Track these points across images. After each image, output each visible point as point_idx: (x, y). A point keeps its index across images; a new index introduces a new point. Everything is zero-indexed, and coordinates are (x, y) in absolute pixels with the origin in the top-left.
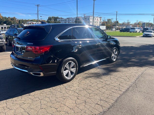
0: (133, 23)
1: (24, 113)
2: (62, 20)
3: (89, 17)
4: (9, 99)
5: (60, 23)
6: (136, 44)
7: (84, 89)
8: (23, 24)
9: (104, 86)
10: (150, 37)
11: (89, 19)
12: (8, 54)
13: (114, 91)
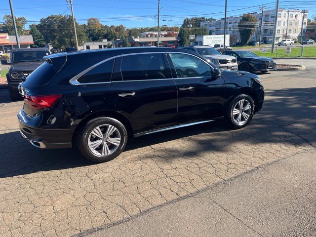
2: (211, 23)
8: (133, 37)
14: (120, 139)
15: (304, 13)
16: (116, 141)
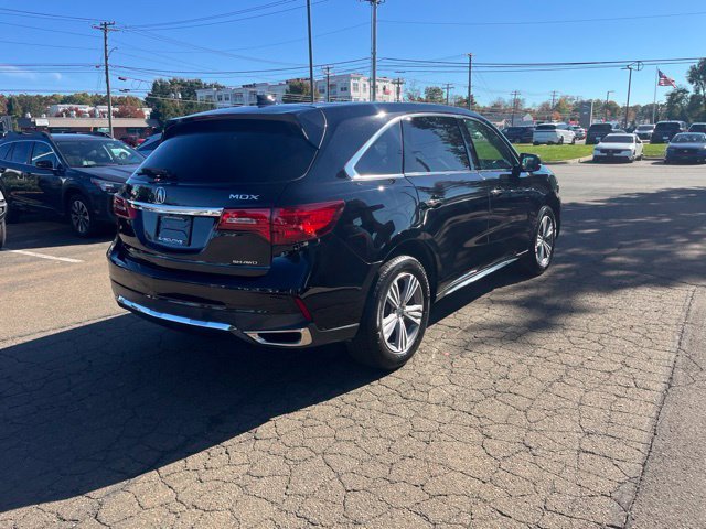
0: (534, 105)
1: (282, 519)
2: (222, 93)
3: (349, 77)
4: (172, 465)
5: (213, 107)
6: (586, 195)
7: (487, 392)
8: (29, 115)
9: (562, 373)
10: (625, 160)
11: (346, 89)
12: (24, 262)
13: (619, 393)
14: (420, 307)
15: (398, 83)
16: (415, 311)
